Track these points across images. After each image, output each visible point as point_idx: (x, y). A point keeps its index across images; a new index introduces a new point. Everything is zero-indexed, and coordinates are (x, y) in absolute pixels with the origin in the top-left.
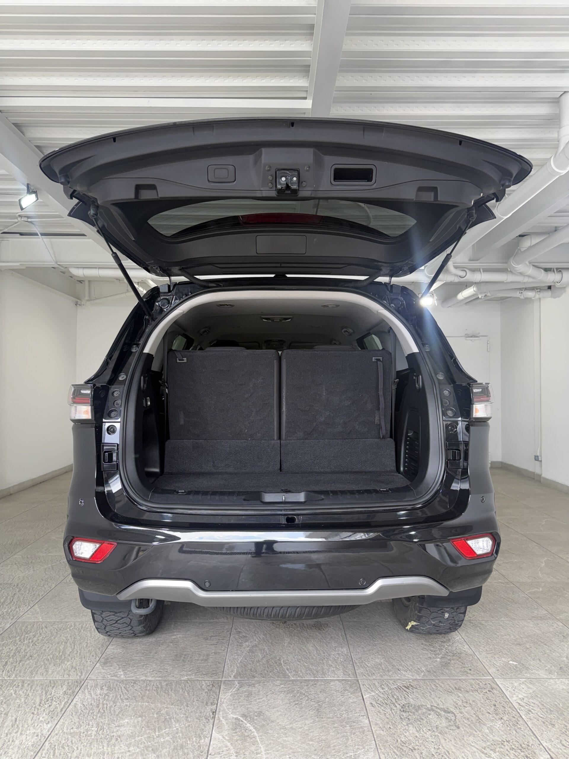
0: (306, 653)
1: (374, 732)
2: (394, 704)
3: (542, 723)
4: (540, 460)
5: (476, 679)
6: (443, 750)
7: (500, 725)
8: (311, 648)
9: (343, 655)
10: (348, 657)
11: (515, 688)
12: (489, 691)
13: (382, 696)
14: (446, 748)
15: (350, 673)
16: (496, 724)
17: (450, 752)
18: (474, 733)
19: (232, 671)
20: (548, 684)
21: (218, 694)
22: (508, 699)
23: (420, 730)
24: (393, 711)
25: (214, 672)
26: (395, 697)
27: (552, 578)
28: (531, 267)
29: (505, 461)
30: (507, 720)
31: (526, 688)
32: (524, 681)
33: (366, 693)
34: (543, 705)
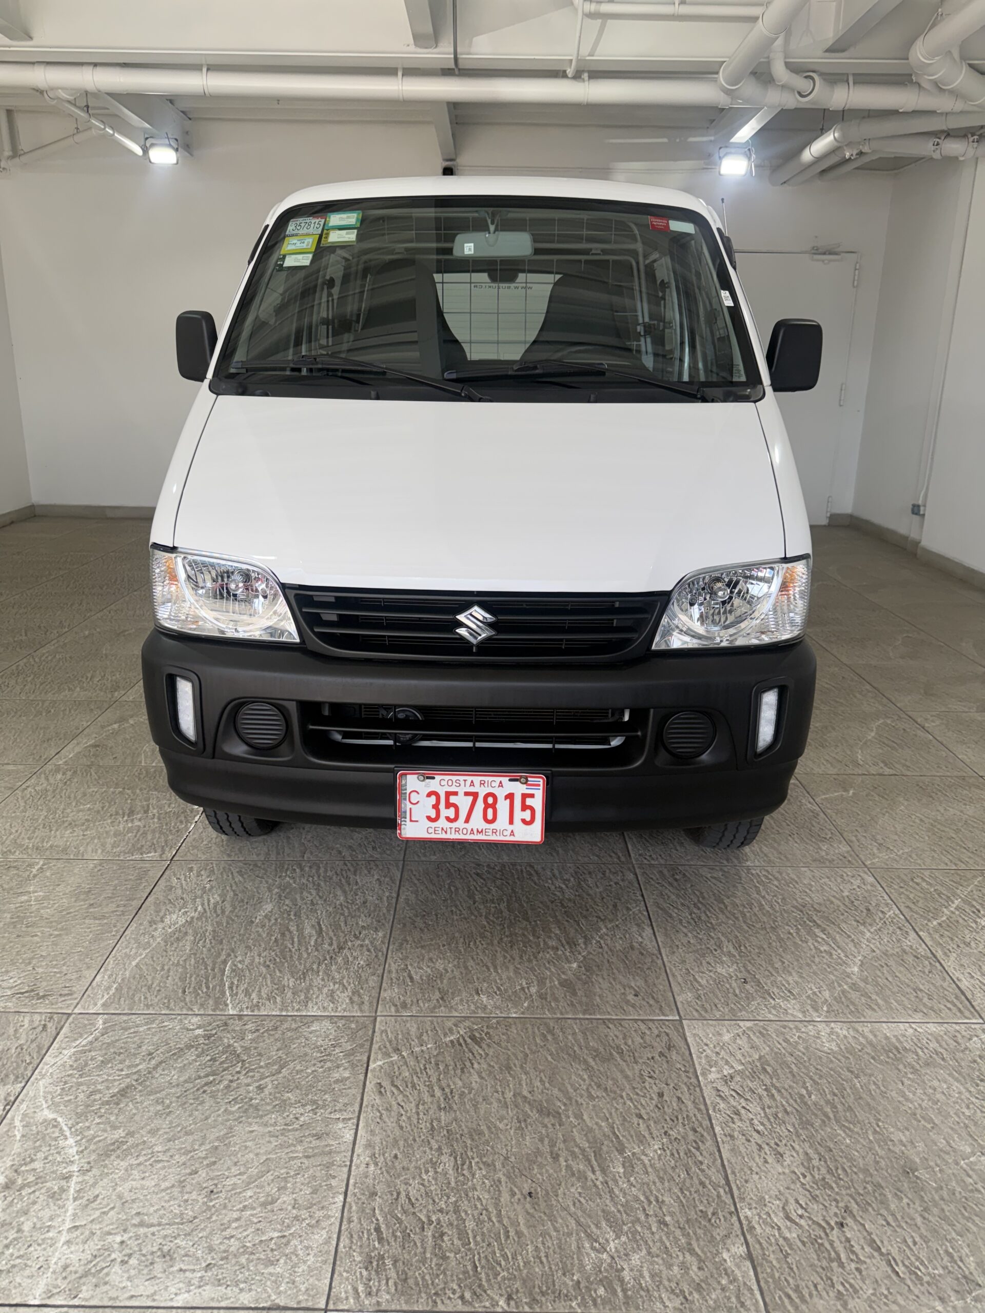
0: (293, 944)
1: (353, 1168)
2: (431, 1087)
3: (755, 1148)
4: (922, 512)
5: (642, 1021)
6: (497, 1224)
7: (655, 1151)
8: (308, 930)
9: (369, 950)
10: (380, 954)
11: (722, 1048)
12: (661, 1054)
13: (412, 1063)
14: (505, 1221)
15: (366, 998)
16: (648, 1151)
17: (512, 1233)
18: (590, 1175)
19: (109, 988)
20: (799, 1037)
21: (44, 1051)
22: (697, 1077)
23: (463, 1165)
24: (421, 1107)
25: (66, 991)
26: (441, 1068)
27: (882, 765)
28: (965, 68)
29: (857, 514)
30: (676, 1139)
31: (746, 1048)
32: (748, 1028)
33: (380, 1057)
34: (772, 1097)
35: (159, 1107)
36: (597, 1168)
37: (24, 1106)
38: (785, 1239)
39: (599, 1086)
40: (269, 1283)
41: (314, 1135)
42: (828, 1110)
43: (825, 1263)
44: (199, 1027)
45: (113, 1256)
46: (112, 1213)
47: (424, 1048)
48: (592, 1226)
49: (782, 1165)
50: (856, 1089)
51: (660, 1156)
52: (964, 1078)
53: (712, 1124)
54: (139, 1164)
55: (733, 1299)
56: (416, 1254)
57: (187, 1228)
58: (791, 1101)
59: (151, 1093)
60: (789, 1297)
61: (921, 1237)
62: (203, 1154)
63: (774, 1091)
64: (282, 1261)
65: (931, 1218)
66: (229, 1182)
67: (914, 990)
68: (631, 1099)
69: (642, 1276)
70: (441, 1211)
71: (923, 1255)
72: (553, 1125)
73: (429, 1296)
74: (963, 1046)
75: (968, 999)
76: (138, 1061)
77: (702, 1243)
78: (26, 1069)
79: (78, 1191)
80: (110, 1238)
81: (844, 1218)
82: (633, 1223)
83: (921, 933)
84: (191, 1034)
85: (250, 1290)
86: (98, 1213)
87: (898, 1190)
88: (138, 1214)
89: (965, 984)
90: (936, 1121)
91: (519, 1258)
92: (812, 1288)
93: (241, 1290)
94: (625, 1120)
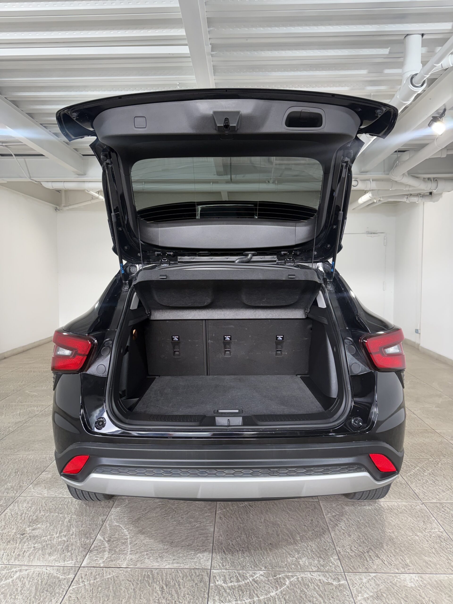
4: (419, 332)
11: (332, 508)
12: (312, 510)
13: (230, 511)
16: (307, 534)
18: (289, 539)
21: (111, 508)
22: (324, 516)
24: (234, 523)
26: (240, 513)
28: (409, 178)
30: (316, 531)
32: (341, 503)
33: (220, 510)
34: (348, 521)
35: (151, 522)
36: (291, 538)
37: (108, 522)
38: (350, 555)
39: (292, 518)
40: (193, 563)
41: (201, 529)
42: (367, 524)
43: (362, 561)
44: (159, 502)
45: (145, 557)
46: (142, 547)
47: (234, 508)
48: (291, 552)
49: (350, 538)
50: (376, 519)
51: (311, 535)
52: (413, 516)
53: (328, 528)
54: (148, 536)
55: (333, 568)
56: (236, 557)
57: (166, 551)
58: (355, 522)
59: (147, 519)
60: (350, 568)
61: (393, 555)
62: (167, 534)
63: (349, 519)
64: (196, 558)
65: (397, 551)
66: (176, 540)
67: (399, 493)
68: (302, 522)
69: (306, 563)
70: (243, 547)
71: (393, 559)
72: (277, 527)
73: (241, 567)
74: (414, 508)
75: (417, 496)
76: (141, 511)
77: (324, 556)
78: (106, 513)
79: (131, 542)
80: (143, 553)
81: (369, 550)
82: (303, 551)
83: (404, 477)
84: (157, 504)
85: (187, 565)
86: (138, 547)
87: (387, 544)
88: (150, 548)
89: (417, 491)
90: (402, 527)
91: (268, 558)
92: (358, 566)
93: (185, 565)
94: (300, 526)
